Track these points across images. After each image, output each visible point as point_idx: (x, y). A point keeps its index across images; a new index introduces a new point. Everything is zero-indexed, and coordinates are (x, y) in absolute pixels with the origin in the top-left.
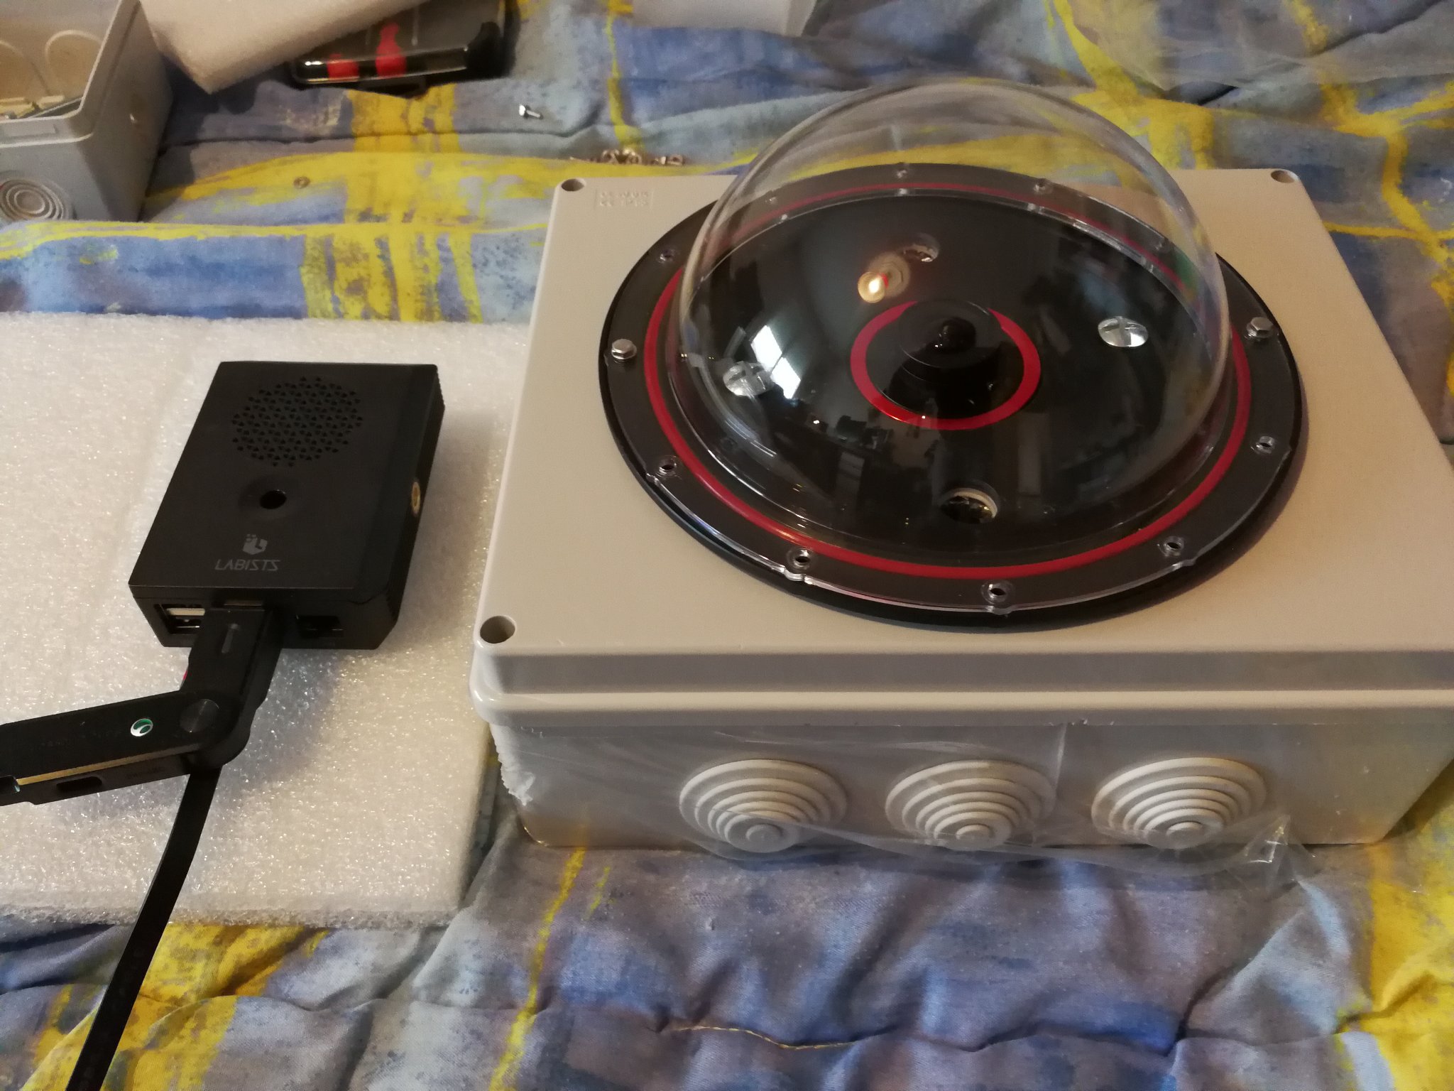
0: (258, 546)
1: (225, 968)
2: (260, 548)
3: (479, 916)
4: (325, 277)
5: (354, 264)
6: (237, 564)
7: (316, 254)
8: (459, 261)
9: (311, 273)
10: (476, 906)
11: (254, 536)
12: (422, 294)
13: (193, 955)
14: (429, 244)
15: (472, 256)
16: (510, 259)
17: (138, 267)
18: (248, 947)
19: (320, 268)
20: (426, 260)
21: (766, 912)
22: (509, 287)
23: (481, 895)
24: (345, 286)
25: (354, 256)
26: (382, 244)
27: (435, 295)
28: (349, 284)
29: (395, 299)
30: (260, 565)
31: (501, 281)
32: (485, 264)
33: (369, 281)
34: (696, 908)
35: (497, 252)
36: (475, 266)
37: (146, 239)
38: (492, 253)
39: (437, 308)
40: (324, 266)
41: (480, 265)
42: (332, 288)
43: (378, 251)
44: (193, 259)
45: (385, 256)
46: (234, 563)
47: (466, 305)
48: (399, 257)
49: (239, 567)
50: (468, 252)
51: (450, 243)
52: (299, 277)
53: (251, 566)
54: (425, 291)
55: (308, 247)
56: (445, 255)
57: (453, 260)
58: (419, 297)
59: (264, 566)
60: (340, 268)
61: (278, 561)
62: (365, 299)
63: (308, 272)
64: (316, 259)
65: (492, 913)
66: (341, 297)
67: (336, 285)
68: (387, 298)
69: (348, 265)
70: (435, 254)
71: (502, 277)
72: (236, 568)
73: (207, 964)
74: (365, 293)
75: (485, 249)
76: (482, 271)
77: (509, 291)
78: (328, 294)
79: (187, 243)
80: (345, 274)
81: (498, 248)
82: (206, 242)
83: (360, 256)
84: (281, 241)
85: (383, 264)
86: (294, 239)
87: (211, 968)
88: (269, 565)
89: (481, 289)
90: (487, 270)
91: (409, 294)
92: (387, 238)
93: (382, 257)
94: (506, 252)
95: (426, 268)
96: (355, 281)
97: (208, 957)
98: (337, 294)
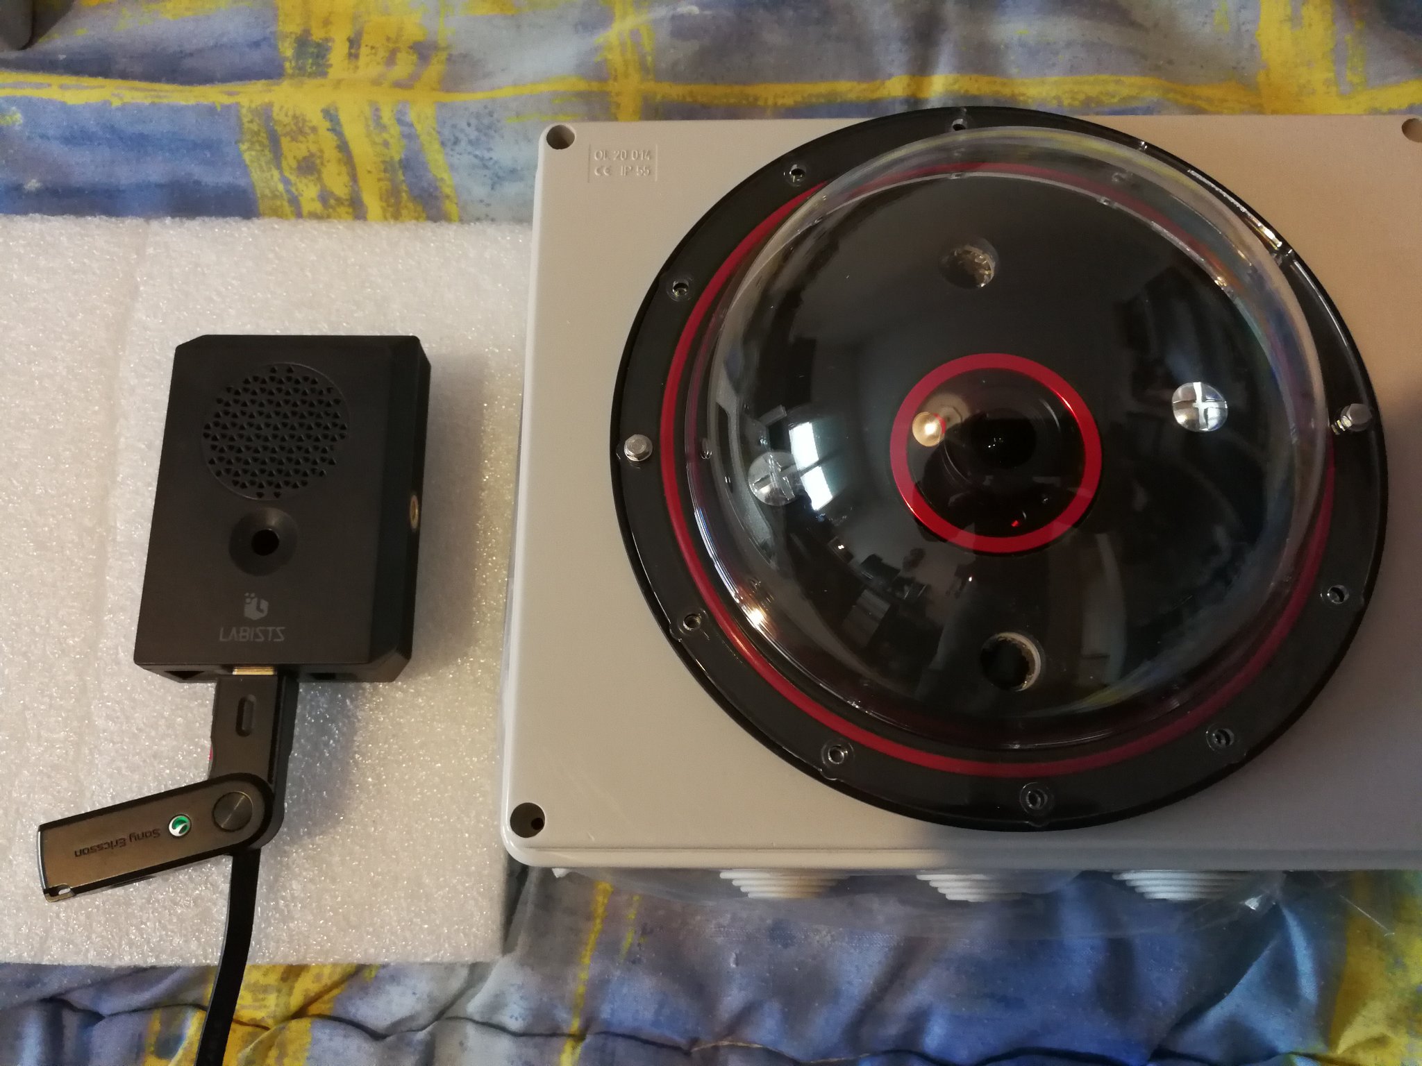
0: (259, 609)
1: (296, 1000)
2: (261, 611)
3: (523, 963)
4: (268, 154)
5: (301, 138)
6: (242, 634)
7: (255, 127)
8: (424, 138)
9: (253, 150)
10: (518, 952)
11: (253, 595)
12: (385, 171)
13: (265, 989)
14: (387, 116)
15: (439, 133)
16: (484, 138)
17: (51, 132)
18: (313, 982)
19: (261, 144)
20: (385, 136)
21: (786, 946)
22: (486, 167)
23: (522, 940)
24: (294, 164)
25: (300, 129)
26: (330, 115)
27: (400, 173)
28: (298, 162)
29: (354, 177)
30: (265, 633)
31: (476, 161)
32: (456, 142)
33: (321, 157)
34: (720, 940)
35: (468, 130)
36: (443, 144)
37: (50, 102)
38: (462, 131)
39: (404, 187)
40: (266, 142)
41: (450, 143)
42: (279, 167)
43: (328, 124)
44: (113, 129)
45: (336, 129)
46: (238, 632)
47: (438, 184)
48: (354, 131)
49: (244, 637)
50: (434, 129)
51: (412, 116)
52: (240, 155)
53: (256, 636)
54: (388, 167)
55: (245, 120)
56: (406, 130)
57: (417, 137)
58: (382, 175)
59: (270, 635)
60: (285, 142)
61: (283, 628)
62: (320, 179)
63: (249, 149)
64: (257, 134)
65: (534, 959)
66: (293, 178)
67: (284, 164)
68: (345, 178)
69: (294, 139)
70: (395, 130)
71: (476, 156)
72: (241, 640)
73: (278, 996)
74: (319, 172)
75: (454, 126)
76: (452, 150)
77: (486, 172)
78: (276, 173)
79: (102, 109)
80: (293, 151)
81: (469, 125)
82: (123, 108)
83: (307, 130)
84: (211, 110)
85: (335, 138)
86: (227, 108)
87: (283, 1000)
88: (275, 635)
89: (452, 168)
90: (457, 148)
91: (369, 172)
92: (336, 109)
93: (333, 130)
94: (478, 129)
95: (386, 144)
96: (305, 158)
97: (279, 991)
98: (287, 174)
